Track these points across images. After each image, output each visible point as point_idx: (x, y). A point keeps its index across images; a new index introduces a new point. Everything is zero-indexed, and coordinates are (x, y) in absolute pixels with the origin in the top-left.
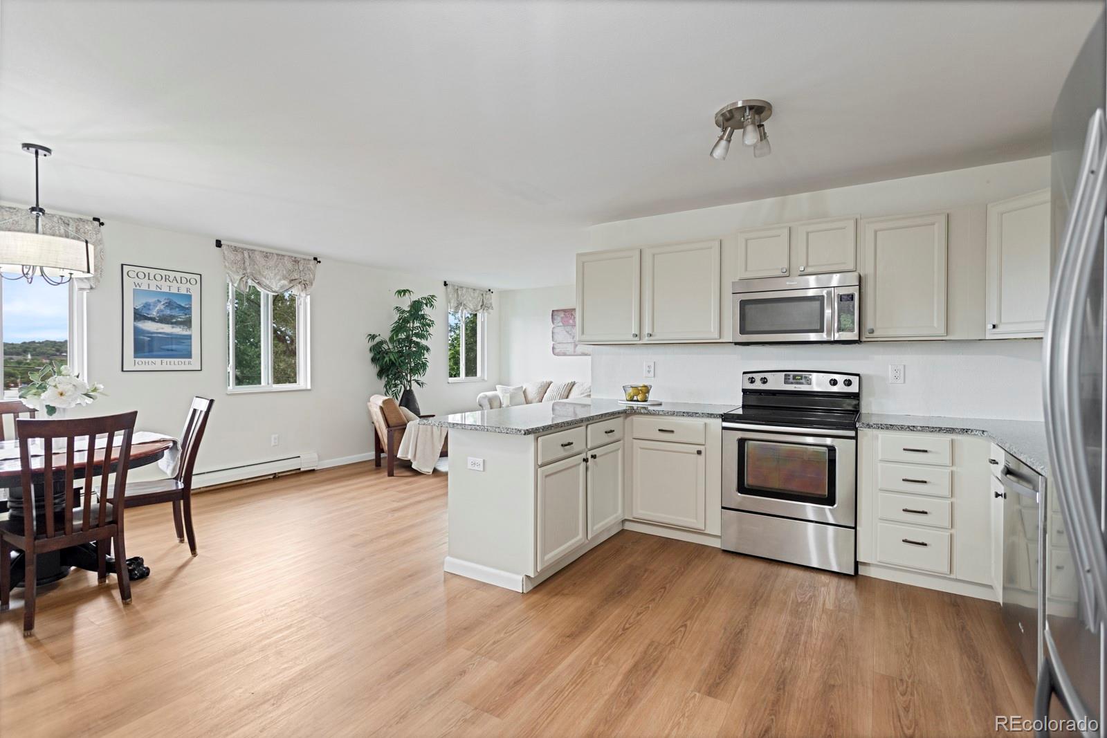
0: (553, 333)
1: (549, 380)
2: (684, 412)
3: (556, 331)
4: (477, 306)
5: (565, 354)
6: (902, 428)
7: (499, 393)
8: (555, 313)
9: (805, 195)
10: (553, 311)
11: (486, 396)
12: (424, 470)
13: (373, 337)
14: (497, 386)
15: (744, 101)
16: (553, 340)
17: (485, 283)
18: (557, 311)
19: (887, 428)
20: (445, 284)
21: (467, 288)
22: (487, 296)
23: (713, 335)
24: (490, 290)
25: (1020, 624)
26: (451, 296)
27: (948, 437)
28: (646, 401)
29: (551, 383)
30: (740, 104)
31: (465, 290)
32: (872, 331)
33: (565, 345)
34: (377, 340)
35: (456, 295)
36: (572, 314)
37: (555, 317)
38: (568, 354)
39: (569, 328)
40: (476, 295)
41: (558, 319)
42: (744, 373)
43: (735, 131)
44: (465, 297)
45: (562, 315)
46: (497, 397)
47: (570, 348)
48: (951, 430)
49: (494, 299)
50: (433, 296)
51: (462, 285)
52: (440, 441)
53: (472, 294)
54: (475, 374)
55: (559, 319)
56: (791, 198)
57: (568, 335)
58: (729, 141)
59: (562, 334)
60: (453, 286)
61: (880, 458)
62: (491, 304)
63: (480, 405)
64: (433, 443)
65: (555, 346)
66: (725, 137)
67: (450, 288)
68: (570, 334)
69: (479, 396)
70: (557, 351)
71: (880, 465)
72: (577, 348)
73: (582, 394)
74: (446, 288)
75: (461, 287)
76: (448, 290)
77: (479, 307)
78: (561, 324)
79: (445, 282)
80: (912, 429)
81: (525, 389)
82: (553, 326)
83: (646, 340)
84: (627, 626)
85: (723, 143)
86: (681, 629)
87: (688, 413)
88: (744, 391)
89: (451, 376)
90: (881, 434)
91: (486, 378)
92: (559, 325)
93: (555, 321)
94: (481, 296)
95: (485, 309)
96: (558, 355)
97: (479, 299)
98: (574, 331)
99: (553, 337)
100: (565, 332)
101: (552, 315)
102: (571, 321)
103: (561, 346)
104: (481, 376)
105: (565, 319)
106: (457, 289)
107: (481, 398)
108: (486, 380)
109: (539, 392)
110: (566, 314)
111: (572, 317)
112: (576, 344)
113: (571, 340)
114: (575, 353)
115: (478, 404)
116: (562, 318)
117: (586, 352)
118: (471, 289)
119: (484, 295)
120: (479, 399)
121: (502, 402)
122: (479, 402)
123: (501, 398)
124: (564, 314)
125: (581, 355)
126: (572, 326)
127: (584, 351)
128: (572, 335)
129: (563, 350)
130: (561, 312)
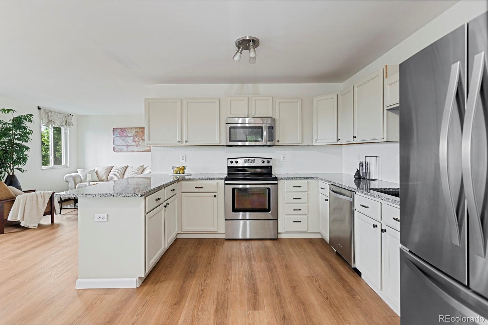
0: (113, 140)
1: (111, 165)
2: (207, 178)
3: (115, 139)
4: (62, 123)
5: (121, 152)
6: (293, 179)
7: (79, 173)
8: (115, 130)
9: (250, 85)
10: (113, 128)
11: (71, 176)
12: (30, 226)
14: (78, 170)
15: (249, 37)
16: (113, 144)
17: (68, 110)
18: (116, 128)
19: (288, 179)
20: (39, 108)
21: (55, 112)
22: (69, 118)
23: (217, 142)
24: (70, 114)
25: (339, 245)
26: (43, 116)
27: (306, 181)
28: (184, 174)
29: (113, 167)
30: (248, 38)
31: (53, 113)
32: (278, 141)
33: (122, 147)
35: (47, 116)
36: (125, 131)
37: (115, 132)
38: (123, 151)
39: (123, 138)
40: (61, 116)
41: (117, 133)
42: (228, 159)
43: (243, 50)
44: (54, 117)
46: (79, 176)
47: (125, 149)
48: (308, 178)
49: (73, 120)
50: (31, 115)
52: (44, 206)
53: (58, 115)
54: (61, 164)
56: (246, 85)
57: (123, 141)
58: (241, 53)
59: (119, 141)
60: (45, 110)
61: (285, 191)
62: (72, 122)
63: (67, 182)
64: (38, 208)
65: (115, 147)
66: (240, 51)
67: (42, 111)
68: (124, 141)
69: (65, 177)
70: (116, 150)
71: (285, 194)
72: (129, 148)
74: (40, 111)
75: (50, 111)
76: (41, 112)
77: (64, 124)
78: (118, 135)
80: (296, 178)
81: (97, 171)
82: (114, 136)
83: (184, 144)
84: (203, 288)
85: (239, 54)
86: (227, 282)
87: (209, 178)
88: (229, 167)
89: (43, 165)
90: (285, 181)
91: (69, 165)
92: (117, 136)
93: (115, 134)
94: (64, 118)
95: (67, 125)
96: (117, 152)
97: (63, 119)
98: (126, 139)
99: (113, 142)
100: (121, 139)
101: (113, 131)
102: (125, 134)
103: (119, 147)
104: (65, 164)
105: (121, 133)
106: (48, 112)
107: (67, 177)
108: (69, 167)
109: (106, 172)
110: (122, 130)
111: (126, 132)
112: (128, 146)
113: (125, 144)
114: (127, 151)
115: (65, 181)
116: (119, 132)
117: (134, 150)
118: (58, 113)
119: (67, 117)
120: (65, 178)
121: (82, 178)
122: (65, 180)
123: (81, 177)
124: (121, 130)
125: (131, 152)
126: (126, 137)
127: (132, 150)
128: (126, 141)
129: (120, 149)
130: (119, 129)
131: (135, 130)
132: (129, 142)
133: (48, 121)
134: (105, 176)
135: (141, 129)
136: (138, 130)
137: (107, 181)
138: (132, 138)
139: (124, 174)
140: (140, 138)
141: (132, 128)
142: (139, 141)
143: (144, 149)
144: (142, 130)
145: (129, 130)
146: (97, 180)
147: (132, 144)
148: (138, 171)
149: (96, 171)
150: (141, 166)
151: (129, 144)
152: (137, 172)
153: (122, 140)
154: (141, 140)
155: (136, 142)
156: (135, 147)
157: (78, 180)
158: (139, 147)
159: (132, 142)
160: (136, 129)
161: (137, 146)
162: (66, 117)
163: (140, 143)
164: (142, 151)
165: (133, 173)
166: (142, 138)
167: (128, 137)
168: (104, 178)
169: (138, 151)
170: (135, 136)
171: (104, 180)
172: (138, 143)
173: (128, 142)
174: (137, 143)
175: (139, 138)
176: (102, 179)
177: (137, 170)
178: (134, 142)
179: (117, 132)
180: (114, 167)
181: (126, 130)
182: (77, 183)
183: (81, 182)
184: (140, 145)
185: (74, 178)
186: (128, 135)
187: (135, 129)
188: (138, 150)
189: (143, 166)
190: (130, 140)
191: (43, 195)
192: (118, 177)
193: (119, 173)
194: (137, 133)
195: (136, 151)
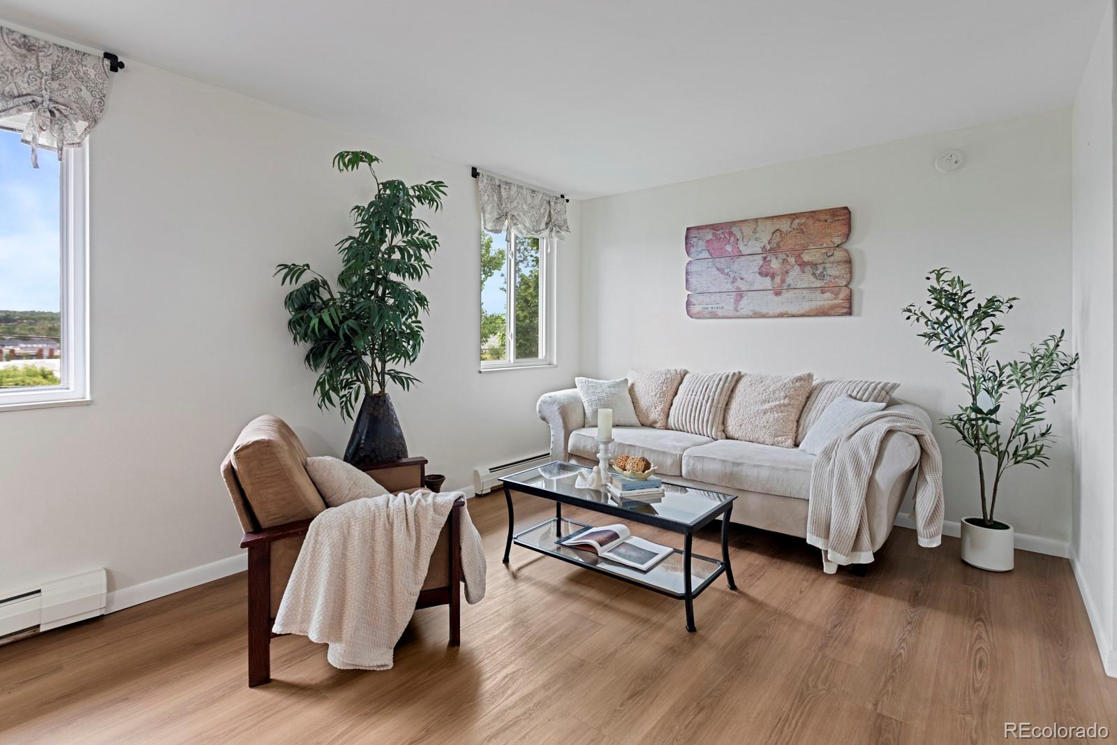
0: (687, 273)
1: (680, 367)
3: (693, 268)
4: (538, 222)
5: (714, 316)
7: (578, 392)
8: (693, 233)
10: (688, 229)
11: (556, 400)
13: (293, 271)
14: (576, 379)
16: (687, 289)
18: (698, 228)
20: (475, 173)
21: (520, 187)
22: (559, 207)
24: (562, 196)
26: (486, 197)
29: (686, 373)
31: (514, 189)
33: (716, 297)
34: (306, 278)
35: (495, 198)
36: (731, 234)
37: (694, 241)
38: (720, 314)
39: (722, 263)
40: (537, 201)
44: (515, 204)
45: (709, 236)
46: (576, 400)
47: (728, 304)
49: (570, 213)
50: (439, 184)
51: (508, 181)
53: (529, 198)
54: (535, 354)
55: (702, 244)
57: (722, 276)
59: (708, 276)
60: (492, 179)
62: (565, 221)
63: (544, 419)
65: (693, 300)
67: (483, 182)
68: (727, 274)
69: (541, 400)
70: (696, 309)
72: (744, 302)
73: (764, 402)
74: (478, 184)
75: (507, 183)
76: (481, 186)
77: (543, 226)
78: (706, 254)
79: (474, 169)
81: (633, 385)
82: (689, 259)
91: (554, 361)
92: (701, 256)
93: (693, 250)
94: (545, 205)
95: (551, 230)
96: (698, 316)
97: (542, 210)
98: (735, 267)
99: (687, 281)
100: (714, 269)
101: (687, 238)
102: (729, 248)
103: (706, 298)
104: (546, 356)
105: (716, 245)
106: (499, 186)
107: (544, 402)
108: (556, 366)
109: (664, 394)
110: (719, 232)
111: (732, 239)
112: (740, 295)
113: (729, 287)
114: (738, 314)
115: (539, 415)
116: (708, 241)
117: (764, 310)
118: (527, 189)
119: (552, 204)
120: (540, 405)
121: (586, 412)
122: (540, 412)
123: (586, 405)
124: (714, 234)
125: (751, 317)
126: (732, 257)
127: (758, 309)
128: (732, 275)
129: (710, 306)
130: (708, 230)
131: (770, 227)
132: (745, 276)
133: (499, 214)
134: (659, 409)
135: (797, 221)
136: (785, 226)
137: (667, 428)
138: (759, 260)
139: (727, 405)
140: (792, 260)
141: (756, 220)
142: (787, 272)
143: (806, 307)
144: (800, 225)
145: (747, 230)
146: (634, 420)
147: (757, 286)
148: (786, 401)
149: (629, 385)
150: (800, 379)
151: (744, 287)
152: (784, 405)
153: (718, 269)
154: (797, 268)
155: (773, 277)
156: (770, 295)
157: (576, 418)
158: (786, 295)
159: (758, 276)
160: (775, 220)
161: (778, 293)
162: (549, 202)
163: (789, 280)
164: (802, 312)
165: (767, 406)
166: (799, 256)
167: (743, 258)
168: (654, 414)
169: (781, 315)
170: (769, 251)
171: (655, 422)
172: (783, 281)
173: (742, 279)
174: (778, 279)
175: (785, 261)
176: (648, 417)
177: (782, 394)
178: (766, 276)
179: (700, 243)
180: (687, 376)
181: (735, 230)
182: (570, 427)
183: (584, 427)
184: (789, 288)
185: (564, 411)
186: (742, 248)
187: (769, 222)
188: (783, 309)
189: (810, 376)
190: (748, 269)
191: (416, 515)
192: (705, 419)
193: (707, 402)
194: (778, 239)
195: (771, 313)
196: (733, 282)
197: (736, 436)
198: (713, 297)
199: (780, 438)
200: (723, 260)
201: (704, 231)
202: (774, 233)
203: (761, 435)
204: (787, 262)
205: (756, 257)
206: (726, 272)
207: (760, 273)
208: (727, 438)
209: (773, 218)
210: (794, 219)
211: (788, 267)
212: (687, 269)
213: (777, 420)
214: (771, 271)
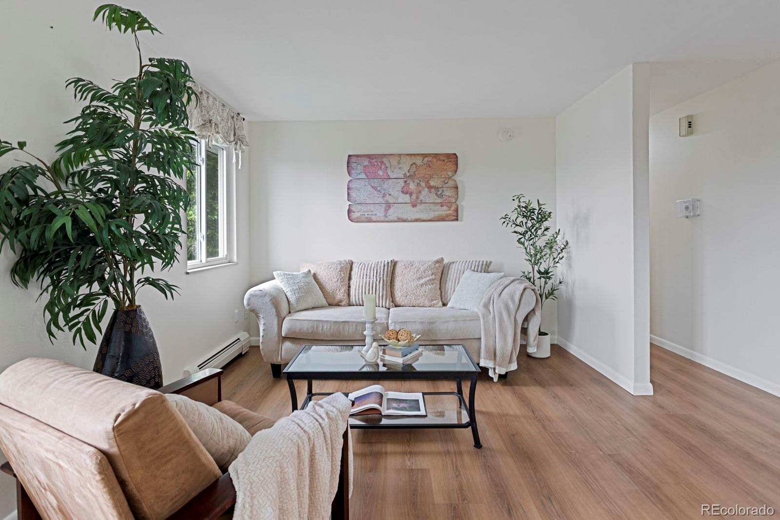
0: (348, 189)
3: (353, 185)
4: (227, 135)
5: (370, 221)
7: (279, 283)
8: (353, 160)
10: (349, 156)
11: (264, 292)
14: (274, 273)
16: (348, 200)
18: (357, 156)
21: (214, 98)
22: (239, 123)
24: (240, 114)
29: (353, 262)
33: (372, 207)
36: (382, 163)
37: (354, 165)
38: (374, 220)
39: (376, 183)
45: (366, 163)
46: (280, 291)
47: (380, 213)
49: (246, 130)
51: (207, 90)
57: (375, 192)
59: (365, 191)
63: (252, 312)
65: (353, 208)
69: (246, 296)
70: (355, 215)
72: (391, 211)
73: (419, 278)
75: (206, 93)
78: (363, 176)
81: (315, 274)
82: (350, 178)
91: (235, 259)
92: (359, 177)
93: (353, 172)
95: (237, 143)
96: (358, 220)
97: (229, 124)
98: (385, 186)
99: (348, 194)
100: (369, 187)
101: (348, 162)
102: (381, 173)
103: (363, 208)
105: (371, 169)
106: (201, 93)
107: (252, 296)
108: (237, 263)
109: (342, 279)
110: (374, 161)
111: (383, 167)
112: (388, 206)
113: (380, 200)
114: (387, 219)
115: (248, 308)
116: (365, 167)
117: (405, 217)
118: (219, 101)
119: (235, 119)
120: (249, 299)
121: (289, 299)
122: (248, 305)
123: (289, 294)
124: (370, 162)
125: (396, 222)
126: (383, 179)
127: (401, 216)
128: (383, 192)
129: (366, 214)
130: (365, 158)
131: (409, 161)
132: (392, 193)
133: (203, 120)
134: (342, 291)
135: (426, 159)
136: (419, 161)
137: (350, 305)
138: (401, 183)
139: (391, 283)
140: (423, 184)
141: (400, 155)
142: (420, 192)
143: (432, 215)
144: (428, 161)
145: (394, 161)
146: (324, 302)
147: (400, 201)
148: (433, 277)
149: (313, 274)
150: (437, 262)
151: (391, 200)
152: (433, 280)
153: (373, 187)
154: (426, 189)
155: (411, 195)
156: (409, 207)
157: (283, 306)
158: (419, 207)
159: (401, 194)
160: (413, 157)
161: (414, 206)
162: (233, 117)
163: (421, 197)
164: (428, 219)
165: (422, 281)
166: (428, 182)
167: (390, 181)
168: (340, 295)
169: (416, 220)
170: (409, 177)
171: (341, 301)
172: (417, 198)
173: (390, 195)
174: (414, 196)
175: (418, 184)
176: (334, 298)
177: (430, 272)
178: (407, 193)
179: (359, 167)
180: (355, 265)
181: (385, 160)
182: (282, 315)
183: (291, 313)
184: (421, 202)
185: (275, 300)
186: (390, 173)
187: (408, 158)
188: (417, 216)
189: (442, 259)
190: (394, 189)
192: (381, 295)
193: (380, 282)
194: (414, 170)
195: (409, 218)
196: (383, 197)
197: (403, 304)
198: (369, 207)
199: (434, 302)
200: (376, 181)
201: (362, 158)
202: (412, 165)
203: (421, 301)
204: (420, 185)
205: (399, 180)
206: (378, 189)
207: (402, 192)
208: (396, 306)
209: (411, 155)
210: (424, 157)
211: (421, 189)
212: (348, 186)
213: (431, 290)
214: (410, 190)
